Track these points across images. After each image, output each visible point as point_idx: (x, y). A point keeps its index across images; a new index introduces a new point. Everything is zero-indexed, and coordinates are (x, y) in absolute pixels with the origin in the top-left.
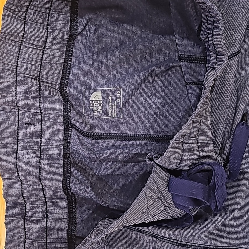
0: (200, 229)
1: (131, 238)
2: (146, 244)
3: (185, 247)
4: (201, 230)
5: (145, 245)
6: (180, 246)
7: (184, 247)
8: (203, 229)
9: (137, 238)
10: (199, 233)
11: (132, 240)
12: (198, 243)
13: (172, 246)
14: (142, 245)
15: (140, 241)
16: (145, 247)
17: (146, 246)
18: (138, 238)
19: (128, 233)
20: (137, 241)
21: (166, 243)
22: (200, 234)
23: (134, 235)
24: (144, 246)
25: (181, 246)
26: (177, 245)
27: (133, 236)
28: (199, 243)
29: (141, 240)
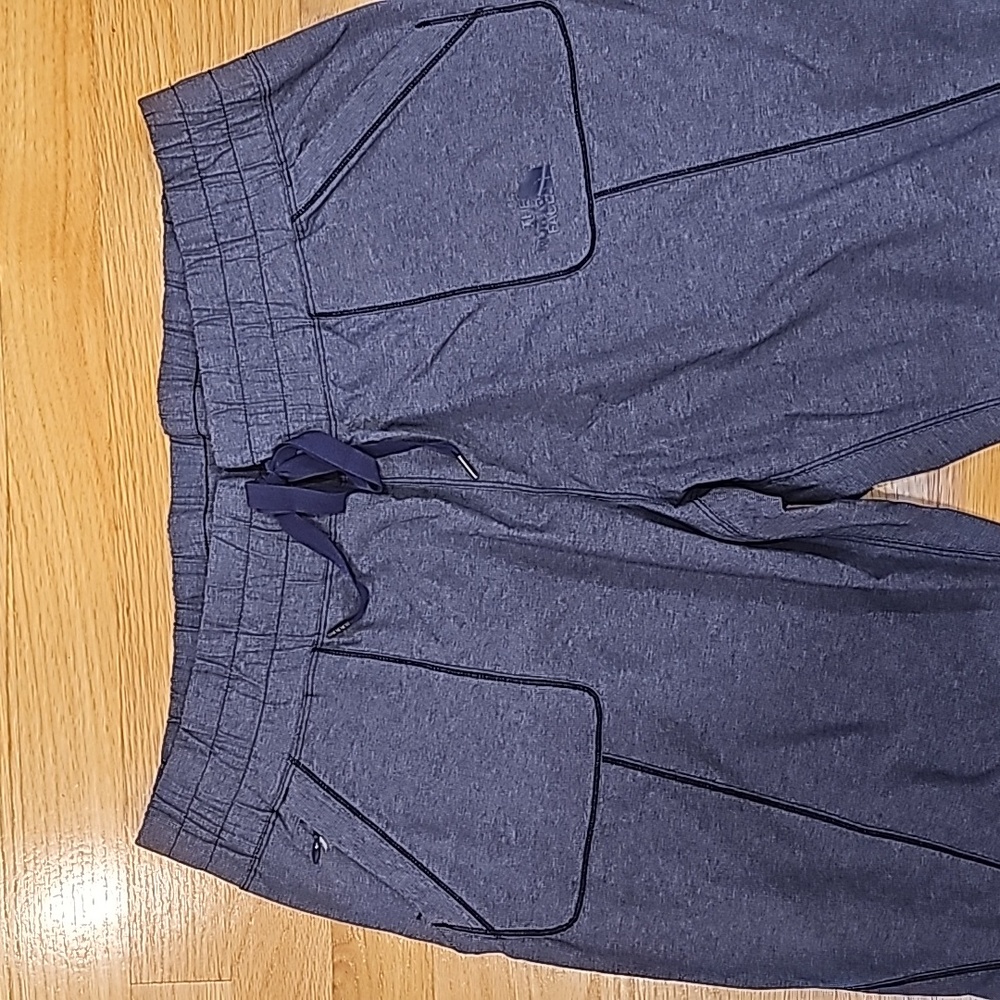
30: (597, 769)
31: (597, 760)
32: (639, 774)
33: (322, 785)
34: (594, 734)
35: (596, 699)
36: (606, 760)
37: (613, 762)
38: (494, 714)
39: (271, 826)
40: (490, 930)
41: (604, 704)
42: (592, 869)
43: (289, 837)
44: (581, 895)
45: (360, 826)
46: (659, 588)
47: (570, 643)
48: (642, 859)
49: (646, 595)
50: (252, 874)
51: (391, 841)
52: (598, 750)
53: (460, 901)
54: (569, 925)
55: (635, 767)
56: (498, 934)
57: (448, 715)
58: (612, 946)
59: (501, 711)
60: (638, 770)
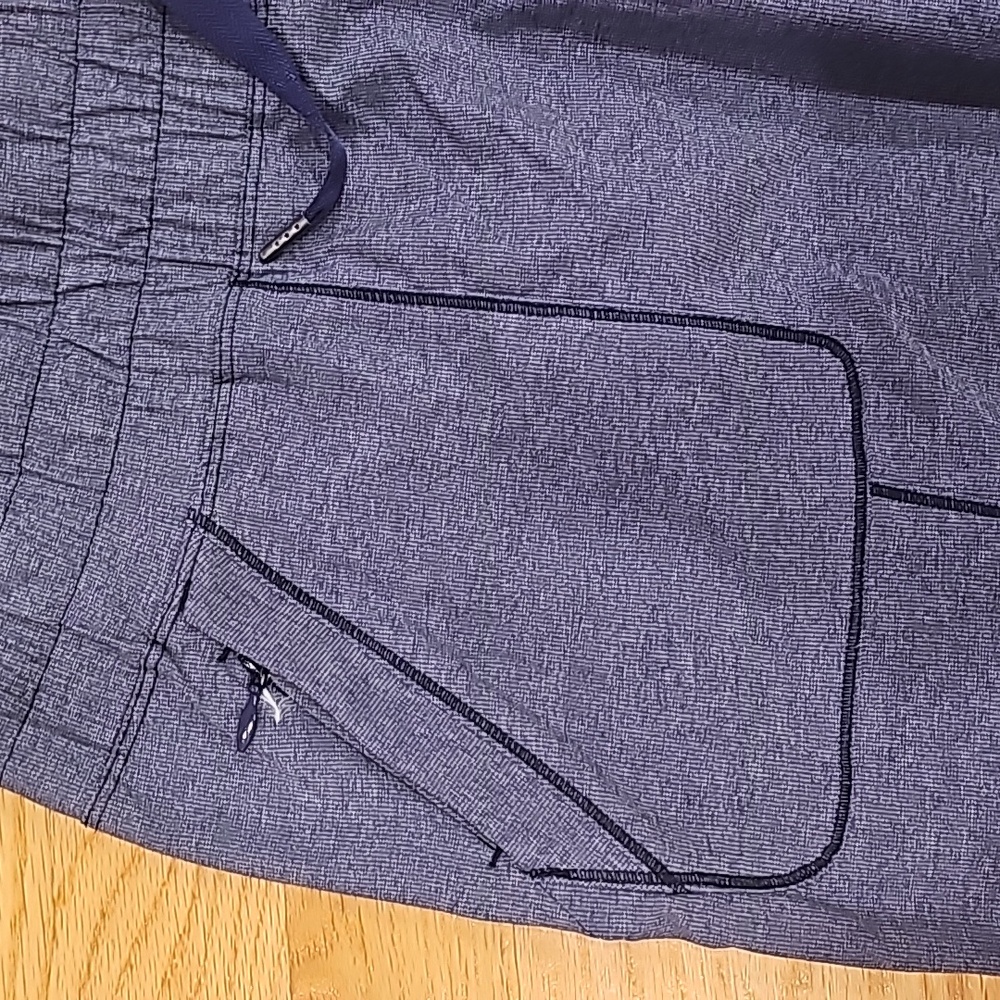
0: (628, 237)
1: (379, 333)
2: (436, 351)
3: (585, 317)
4: (630, 239)
5: (434, 354)
6: (567, 315)
7: (578, 316)
8: (637, 235)
9: (400, 331)
10: (624, 250)
11: (381, 342)
12: (629, 299)
13: (536, 320)
14: (422, 355)
15: (414, 341)
16: (433, 362)
17: (435, 360)
18: (404, 331)
19: (364, 315)
20: (400, 344)
21: (515, 316)
22: (627, 253)
23: (388, 321)
24: (430, 360)
25: (570, 316)
26: (556, 314)
27: (383, 327)
28: (632, 301)
29: (417, 337)
30: (861, 509)
31: (861, 492)
32: (953, 516)
33: (264, 569)
34: (849, 438)
35: (849, 363)
36: (879, 490)
37: (894, 494)
38: (630, 394)
39: (150, 677)
40: (660, 874)
41: (864, 372)
42: (862, 732)
43: (194, 698)
44: (846, 790)
45: (356, 652)
46: (949, 144)
47: (778, 256)
48: (974, 701)
49: (924, 156)
50: (110, 785)
51: (426, 683)
52: (861, 471)
53: (587, 806)
54: (822, 863)
55: (940, 502)
56: (678, 883)
57: (530, 412)
58: (919, 906)
59: (648, 386)
60: (949, 508)
